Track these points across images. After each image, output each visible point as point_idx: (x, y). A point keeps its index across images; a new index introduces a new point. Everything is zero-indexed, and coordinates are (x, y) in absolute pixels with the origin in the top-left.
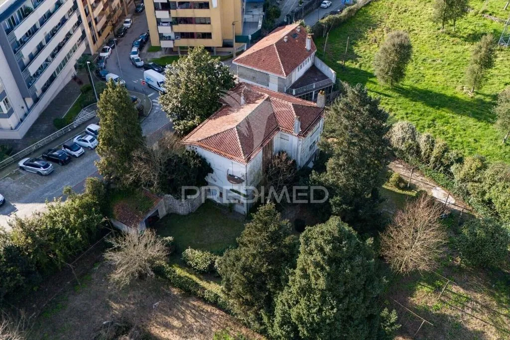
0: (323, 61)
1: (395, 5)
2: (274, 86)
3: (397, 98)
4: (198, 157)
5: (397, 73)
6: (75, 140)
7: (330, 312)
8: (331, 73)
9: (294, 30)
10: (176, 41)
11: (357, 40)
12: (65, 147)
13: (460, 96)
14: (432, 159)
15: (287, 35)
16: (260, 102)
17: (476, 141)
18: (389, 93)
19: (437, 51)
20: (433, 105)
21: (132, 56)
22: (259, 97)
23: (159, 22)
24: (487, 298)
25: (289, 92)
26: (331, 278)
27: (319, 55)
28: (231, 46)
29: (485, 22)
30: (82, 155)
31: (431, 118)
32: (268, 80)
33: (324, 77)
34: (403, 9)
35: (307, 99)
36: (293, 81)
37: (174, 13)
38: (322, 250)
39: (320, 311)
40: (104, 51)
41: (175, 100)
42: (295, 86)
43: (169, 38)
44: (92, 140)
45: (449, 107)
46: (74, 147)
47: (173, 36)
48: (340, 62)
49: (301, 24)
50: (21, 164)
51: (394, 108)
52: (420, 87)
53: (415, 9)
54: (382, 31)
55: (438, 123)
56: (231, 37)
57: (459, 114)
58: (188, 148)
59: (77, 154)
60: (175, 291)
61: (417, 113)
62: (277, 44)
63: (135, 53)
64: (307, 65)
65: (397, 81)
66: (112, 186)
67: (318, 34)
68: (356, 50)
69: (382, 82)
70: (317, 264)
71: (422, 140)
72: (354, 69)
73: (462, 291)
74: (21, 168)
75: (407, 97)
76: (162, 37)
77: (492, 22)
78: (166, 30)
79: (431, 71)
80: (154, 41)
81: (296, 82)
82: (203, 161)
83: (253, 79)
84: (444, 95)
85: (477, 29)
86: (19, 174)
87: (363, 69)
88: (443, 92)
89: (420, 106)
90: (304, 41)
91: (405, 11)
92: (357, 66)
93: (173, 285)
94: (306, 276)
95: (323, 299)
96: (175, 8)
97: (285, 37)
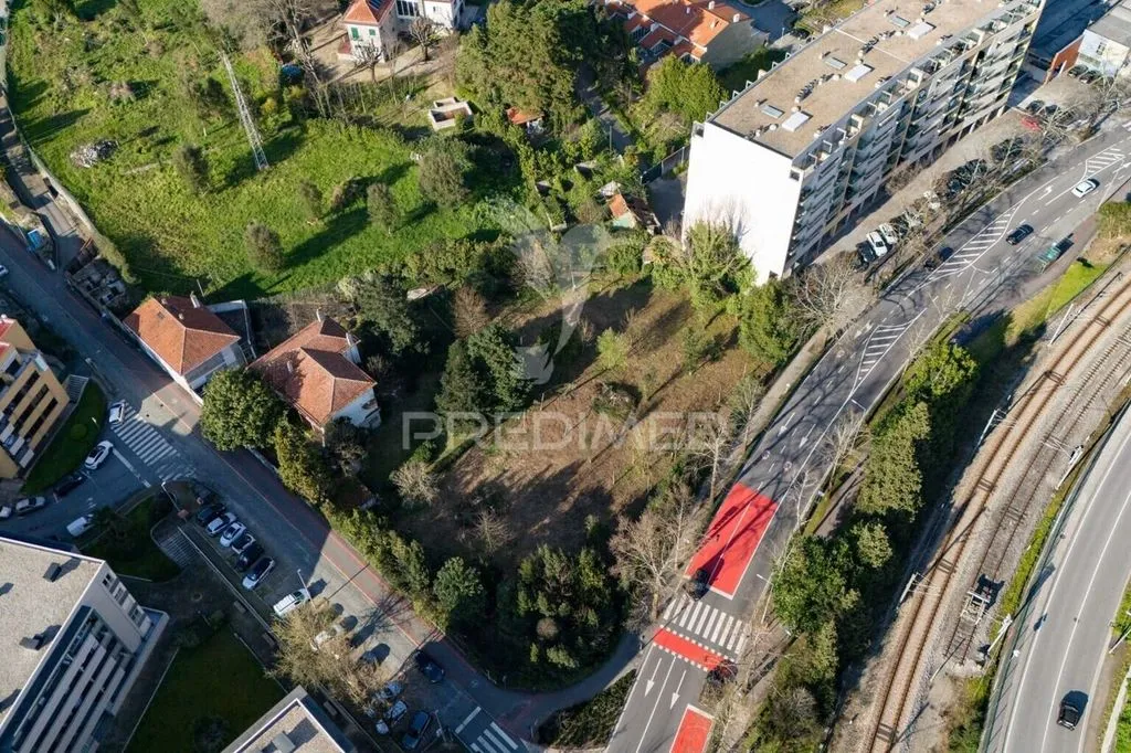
10: (30, 444)
34: (132, 205)
43: (21, 452)
47: (23, 444)
54: (166, 239)
62: (186, 325)
68: (190, 274)
72: (228, 285)
83: (205, 370)
87: (230, 280)
92: (223, 282)
97: (178, 318)
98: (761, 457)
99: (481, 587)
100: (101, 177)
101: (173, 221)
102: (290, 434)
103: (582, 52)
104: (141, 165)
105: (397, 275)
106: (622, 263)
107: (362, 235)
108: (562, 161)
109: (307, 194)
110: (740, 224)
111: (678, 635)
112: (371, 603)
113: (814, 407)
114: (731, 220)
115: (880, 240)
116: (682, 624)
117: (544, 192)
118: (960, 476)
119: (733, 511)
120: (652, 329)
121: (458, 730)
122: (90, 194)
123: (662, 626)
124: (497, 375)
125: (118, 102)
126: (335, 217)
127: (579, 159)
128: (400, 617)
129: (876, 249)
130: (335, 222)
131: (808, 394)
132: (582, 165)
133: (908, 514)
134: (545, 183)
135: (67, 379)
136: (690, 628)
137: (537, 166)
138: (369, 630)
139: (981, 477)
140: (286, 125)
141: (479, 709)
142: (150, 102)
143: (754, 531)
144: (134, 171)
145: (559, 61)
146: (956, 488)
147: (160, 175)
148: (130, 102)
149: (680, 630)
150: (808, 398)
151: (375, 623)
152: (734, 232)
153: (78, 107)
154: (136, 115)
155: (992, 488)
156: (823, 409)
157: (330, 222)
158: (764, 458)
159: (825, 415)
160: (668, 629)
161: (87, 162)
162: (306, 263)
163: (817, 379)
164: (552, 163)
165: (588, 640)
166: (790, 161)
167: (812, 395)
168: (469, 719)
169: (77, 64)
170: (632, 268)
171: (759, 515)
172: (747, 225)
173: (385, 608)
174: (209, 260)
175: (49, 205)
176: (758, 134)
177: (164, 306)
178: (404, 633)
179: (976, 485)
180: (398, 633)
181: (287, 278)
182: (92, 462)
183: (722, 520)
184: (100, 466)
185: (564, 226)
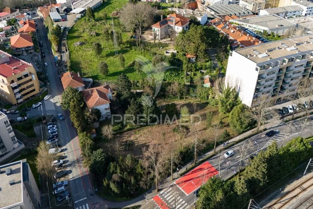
3: (110, 78)
8: (90, 80)
10: (23, 98)
13: (122, 70)
23: (15, 94)
37: (20, 88)
51: (112, 80)
52: (111, 73)
59: (57, 133)
75: (112, 76)
76: (18, 99)
88: (118, 71)
90: (77, 75)
97: (72, 76)
99: (104, 160)
100: (78, 49)
101: (88, 61)
102: (75, 103)
103: (210, 40)
104: (88, 48)
105: (135, 84)
106: (202, 96)
107: (132, 73)
108: (195, 67)
109: (120, 59)
110: (239, 87)
111: (162, 200)
112: (75, 158)
114: (237, 86)
115: (292, 108)
116: (165, 197)
117: (187, 75)
118: (292, 182)
119: (201, 169)
121: (76, 202)
122: (73, 52)
123: (158, 195)
124: (144, 109)
125: (91, 36)
126: (128, 68)
127: (201, 68)
128: (80, 165)
129: (289, 110)
130: (127, 69)
132: (202, 71)
133: (260, 181)
134: (189, 73)
135: (43, 88)
136: (167, 199)
137: (187, 67)
138: (70, 165)
139: (301, 185)
140: (127, 47)
141: (86, 198)
142: (99, 37)
144: (86, 49)
145: (203, 41)
146: (288, 186)
147: (91, 51)
148: (94, 36)
149: (164, 198)
151: (72, 164)
152: (238, 91)
153: (83, 35)
154: (94, 39)
155: (304, 190)
157: (125, 69)
160: (160, 197)
161: (77, 45)
162: (114, 76)
164: (192, 67)
165: (127, 186)
166: (256, 64)
168: (81, 200)
169: (88, 28)
170: (205, 98)
172: (242, 88)
173: (78, 161)
174: (91, 70)
175: (64, 53)
176: (249, 56)
177: (70, 74)
178: (78, 169)
179: (298, 187)
180: (77, 169)
181: (107, 78)
182: (34, 106)
183: (195, 171)
184: (36, 107)
185: (189, 84)
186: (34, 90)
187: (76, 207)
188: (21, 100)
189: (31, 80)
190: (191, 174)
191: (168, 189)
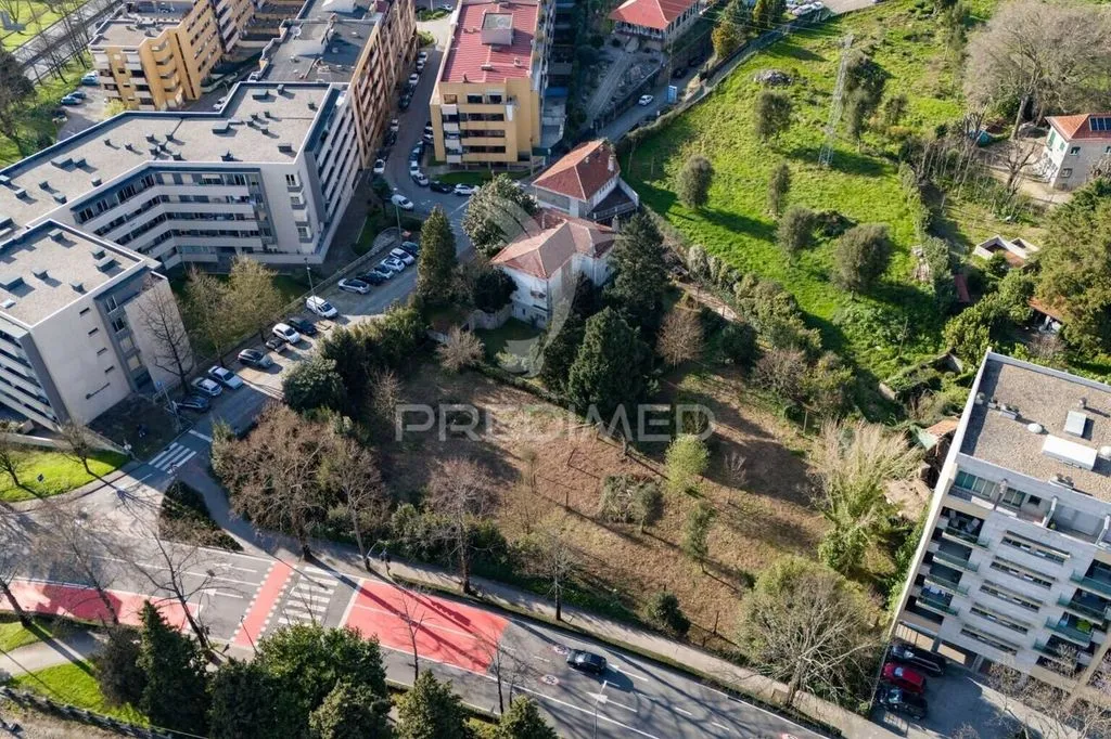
0: (628, 183)
1: (721, 110)
2: (574, 210)
3: (700, 222)
4: (504, 275)
5: (700, 196)
6: (383, 263)
7: (604, 368)
8: (634, 196)
9: (597, 149)
10: (464, 155)
11: (668, 155)
12: (376, 269)
13: (763, 220)
14: (720, 280)
15: (589, 156)
16: (559, 226)
17: (764, 263)
18: (693, 216)
19: (755, 170)
20: (733, 229)
21: (413, 173)
22: (558, 222)
23: (446, 135)
24: (740, 384)
25: (590, 217)
26: (605, 345)
27: (623, 176)
28: (528, 160)
29: (815, 134)
30: (391, 277)
31: (729, 242)
32: (569, 202)
33: (628, 199)
34: (729, 116)
35: (605, 224)
36: (595, 205)
37: (464, 126)
38: (599, 327)
39: (597, 369)
40: (379, 165)
41: (479, 226)
42: (598, 209)
43: (455, 152)
44: (399, 264)
45: (749, 231)
46: (384, 270)
47: (460, 150)
48: (648, 182)
49: (605, 142)
50: (341, 284)
51: (695, 232)
52: (726, 210)
53: (743, 116)
54: (700, 144)
55: (735, 247)
56: (528, 149)
57: (755, 237)
58: (495, 268)
59: (387, 275)
60: (491, 382)
61: (717, 238)
62: (578, 166)
63: (415, 169)
64: (610, 186)
65: (701, 204)
66: (430, 302)
67: (624, 151)
68: (666, 168)
69: (685, 206)
70: (595, 336)
71: (711, 262)
72: (662, 190)
73: (721, 379)
74: (341, 288)
75: (710, 221)
76: (448, 151)
77: (823, 134)
78: (453, 144)
79: (742, 193)
80: (439, 155)
81: (598, 206)
82: (509, 279)
83: (553, 202)
84: (748, 219)
85: (804, 143)
86: (339, 293)
87: (671, 190)
88: (748, 216)
89: (721, 229)
90: (607, 162)
91: (731, 119)
92: (665, 187)
93: (489, 377)
94: (589, 346)
95: (600, 361)
96: (465, 120)
97: (586, 158)
98: (555, 644)
100: (748, 90)
105: (729, 281)
113: (668, 708)
119: (463, 621)
120: (770, 522)
122: (726, 94)
123: (296, 566)
131: (692, 698)
134: (959, 365)
140: (889, 156)
143: (438, 649)
150: (682, 698)
153: (826, 55)
156: (672, 722)
158: (556, 649)
159: (658, 726)
161: (758, 78)
162: (716, 225)
163: (724, 707)
167: (691, 704)
168: (202, 436)
171: (462, 653)
181: (690, 219)
182: (459, 188)
183: (445, 609)
184: (459, 194)
185: (892, 395)
186: (501, 149)
187: (177, 441)
188: (456, 159)
189: (500, 117)
190: (424, 603)
191: (329, 578)
